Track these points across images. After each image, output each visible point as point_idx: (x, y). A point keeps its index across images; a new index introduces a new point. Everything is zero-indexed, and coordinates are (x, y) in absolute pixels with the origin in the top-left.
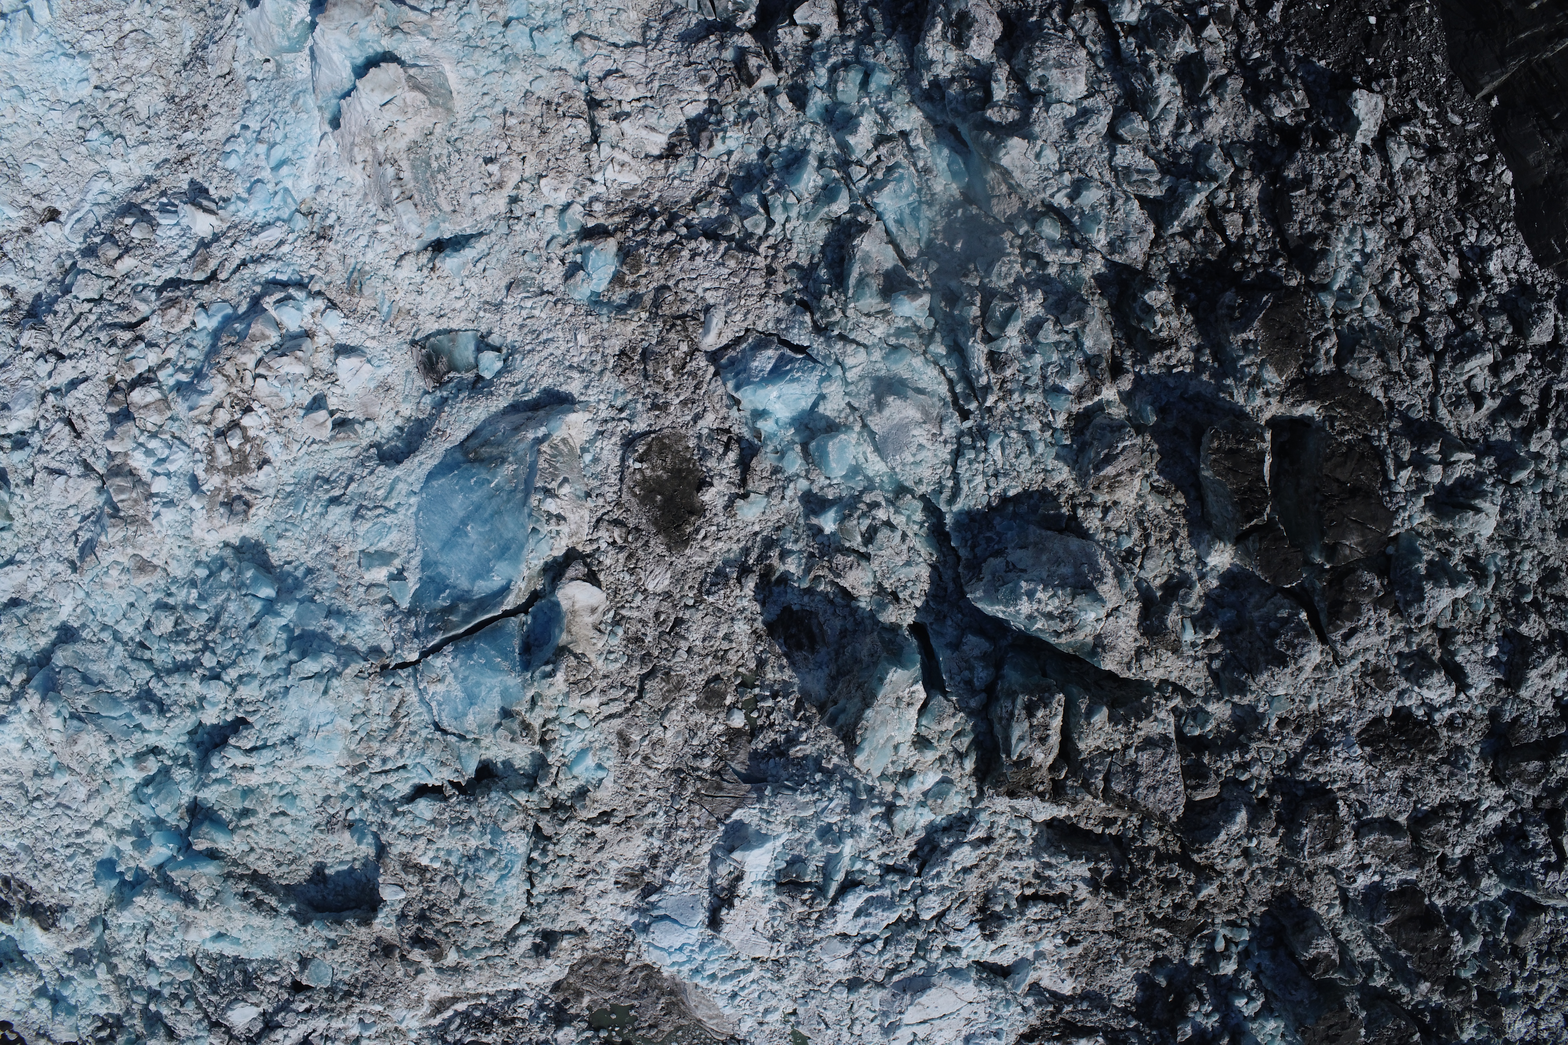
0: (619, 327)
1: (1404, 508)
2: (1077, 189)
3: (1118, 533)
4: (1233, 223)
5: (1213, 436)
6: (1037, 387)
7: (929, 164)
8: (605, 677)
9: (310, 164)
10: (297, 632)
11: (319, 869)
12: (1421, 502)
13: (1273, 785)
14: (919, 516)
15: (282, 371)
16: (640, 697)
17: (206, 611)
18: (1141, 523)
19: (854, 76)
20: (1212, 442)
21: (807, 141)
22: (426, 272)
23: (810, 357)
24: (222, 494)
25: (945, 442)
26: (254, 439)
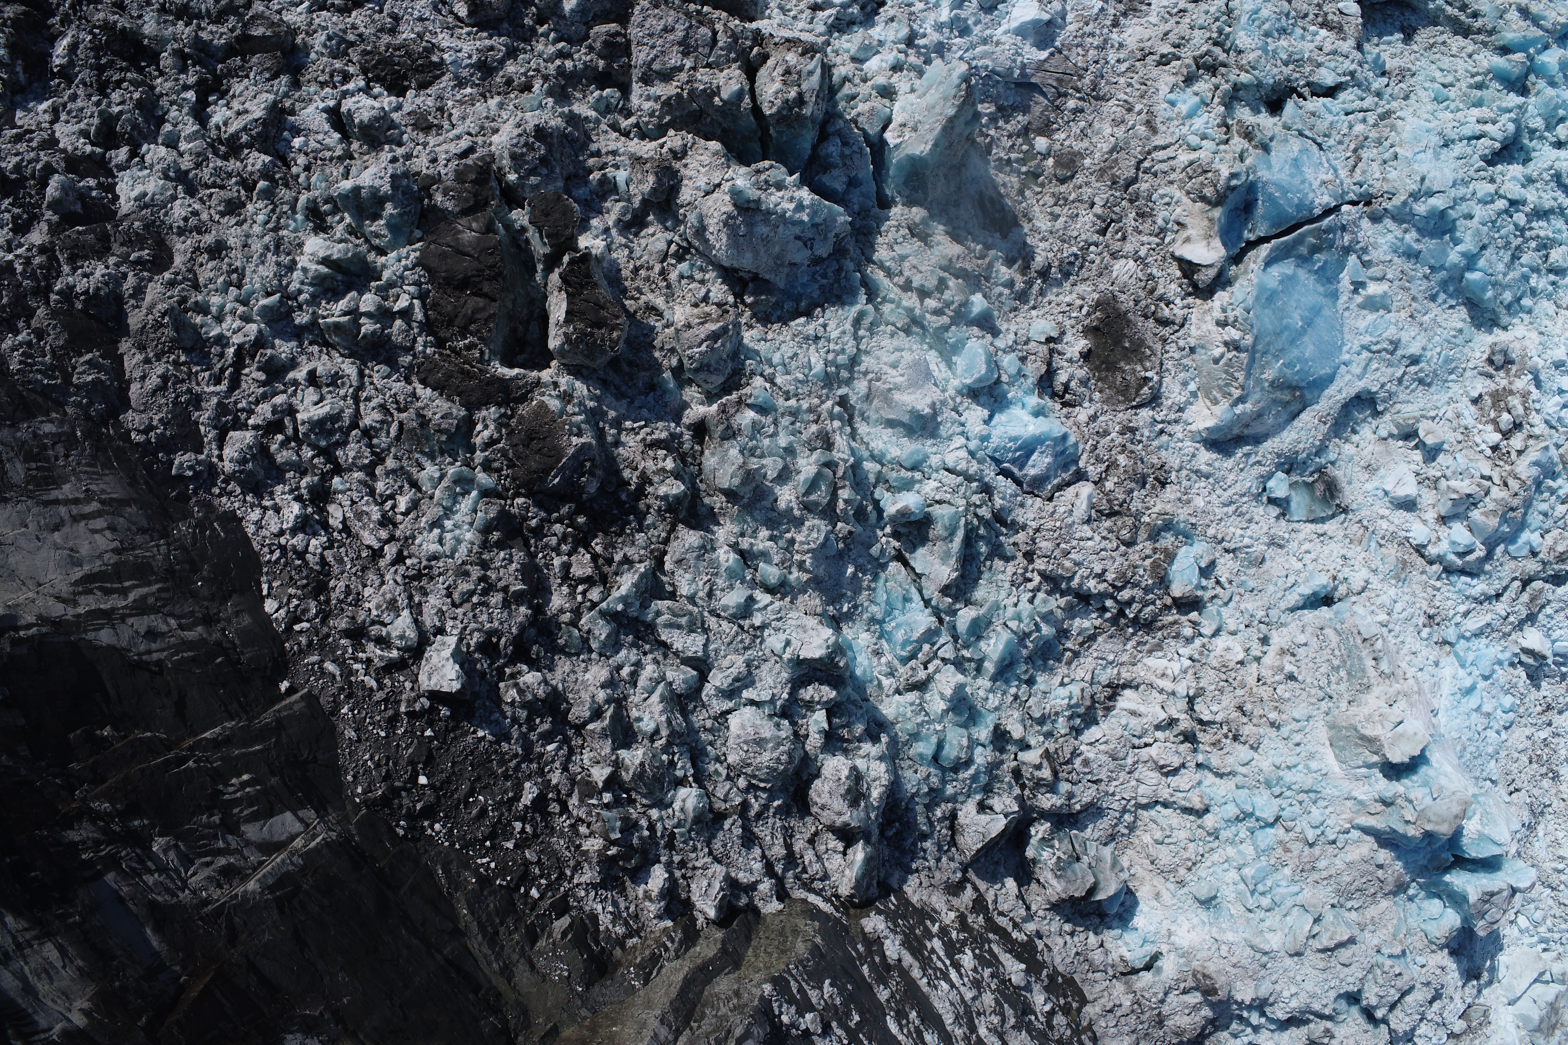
0: (1169, 508)
1: (406, 268)
2: (747, 608)
3: (691, 278)
4: (583, 566)
5: (617, 343)
6: (783, 415)
7: (875, 660)
8: (1171, 182)
9: (1446, 688)
10: (1447, 237)
11: (1408, 38)
12: (386, 275)
13: (532, 36)
14: (887, 308)
15: (1467, 482)
16: (1141, 162)
17: (1522, 266)
18: (669, 286)
19: (951, 752)
20: (619, 337)
21: (991, 690)
22: (1340, 576)
23: (997, 461)
24: (1513, 372)
25: (866, 373)
26: (1487, 422)
